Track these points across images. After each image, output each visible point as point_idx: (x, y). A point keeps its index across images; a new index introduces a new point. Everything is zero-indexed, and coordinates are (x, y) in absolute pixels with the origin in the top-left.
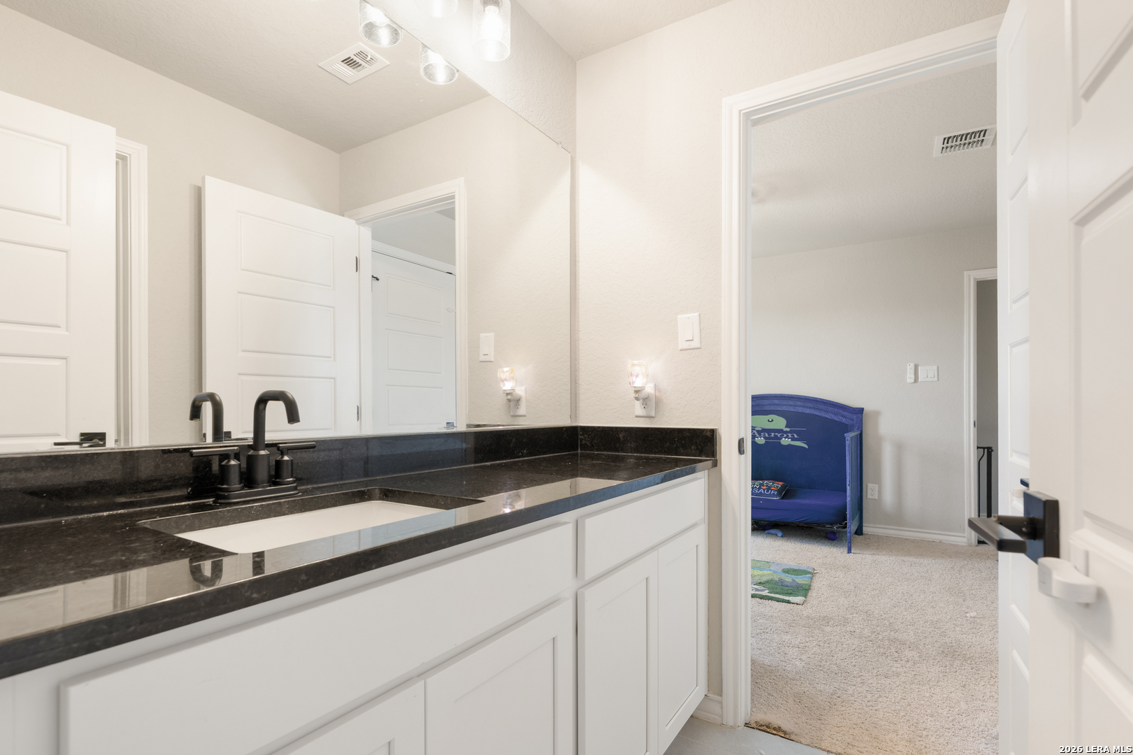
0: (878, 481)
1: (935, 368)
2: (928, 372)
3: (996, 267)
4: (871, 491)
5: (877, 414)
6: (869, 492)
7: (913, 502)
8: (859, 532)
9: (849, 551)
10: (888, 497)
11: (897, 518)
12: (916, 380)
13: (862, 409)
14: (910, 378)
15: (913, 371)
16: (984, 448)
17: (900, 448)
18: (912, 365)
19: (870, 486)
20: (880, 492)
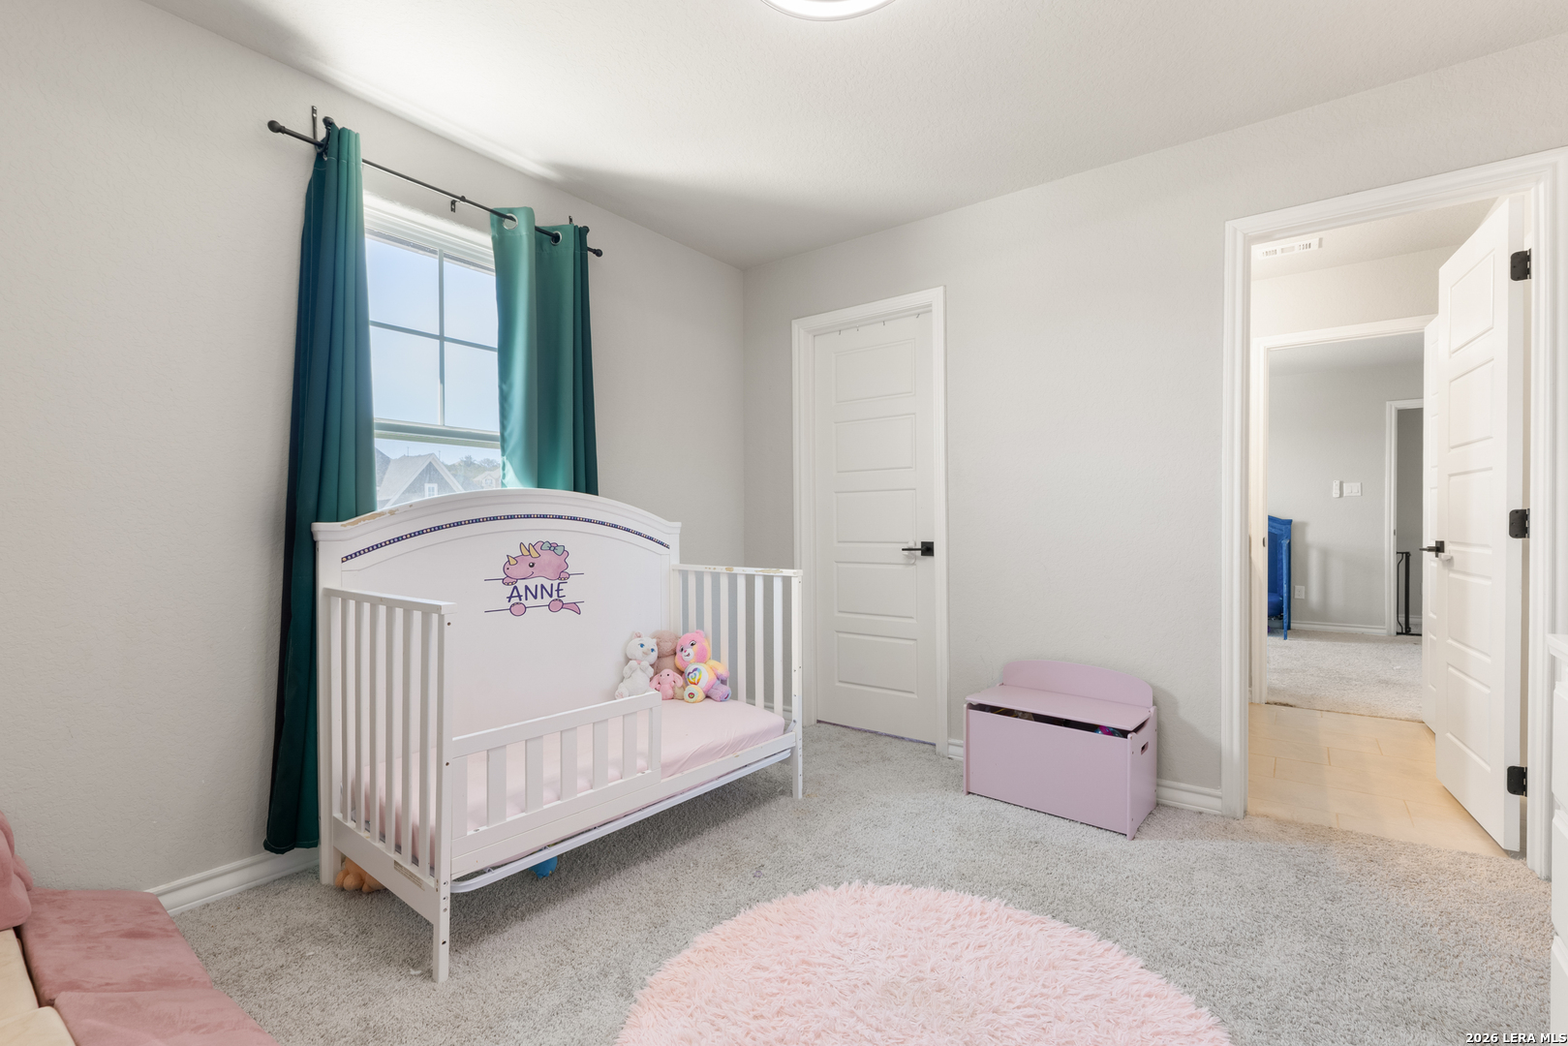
0: (1305, 582)
1: (1359, 484)
2: (1352, 489)
3: (1422, 398)
4: (1298, 592)
5: (1304, 525)
6: (1296, 593)
7: (1337, 599)
8: (1289, 628)
9: (1285, 638)
10: (1314, 596)
11: (1323, 614)
12: (1341, 495)
13: (1291, 521)
14: (1336, 493)
15: (1338, 488)
16: (1403, 553)
17: (1325, 554)
18: (1338, 482)
19: (1297, 587)
20: (1306, 593)
